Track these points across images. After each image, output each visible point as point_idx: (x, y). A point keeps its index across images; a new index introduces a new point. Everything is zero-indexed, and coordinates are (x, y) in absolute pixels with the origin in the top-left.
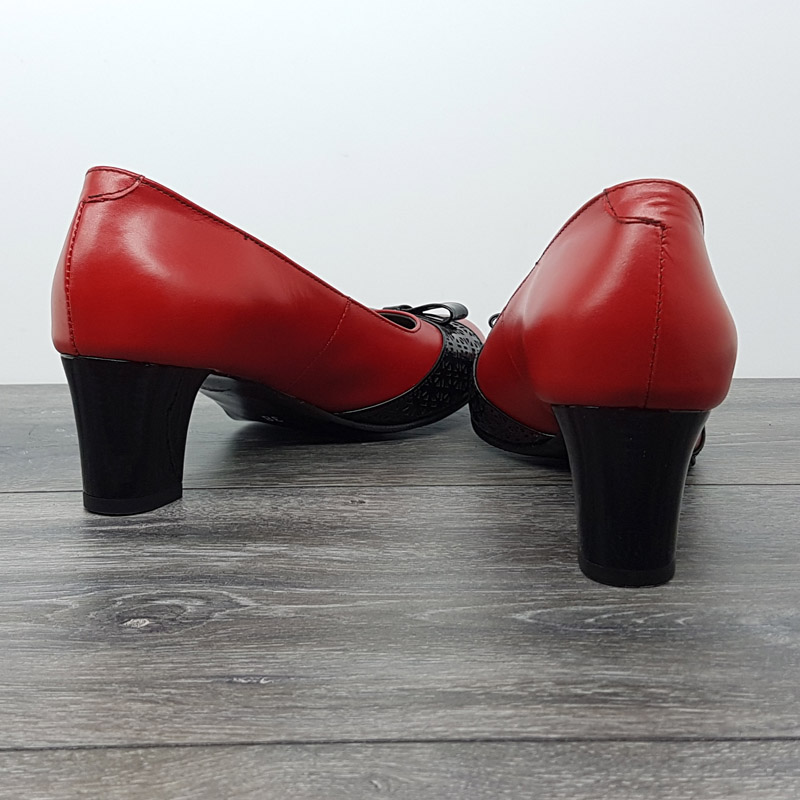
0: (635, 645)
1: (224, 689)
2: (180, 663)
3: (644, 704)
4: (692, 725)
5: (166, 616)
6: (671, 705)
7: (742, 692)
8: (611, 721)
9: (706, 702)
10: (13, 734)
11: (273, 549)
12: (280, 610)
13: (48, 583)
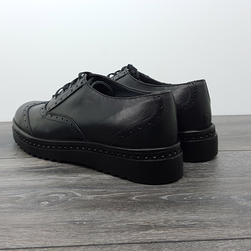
0: (200, 207)
1: (72, 226)
2: (58, 217)
3: (204, 228)
4: (219, 234)
5: (53, 200)
6: (213, 227)
7: (234, 222)
8: (194, 234)
9: (223, 226)
10: (5, 243)
11: (86, 176)
12: (90, 197)
13: (17, 190)
